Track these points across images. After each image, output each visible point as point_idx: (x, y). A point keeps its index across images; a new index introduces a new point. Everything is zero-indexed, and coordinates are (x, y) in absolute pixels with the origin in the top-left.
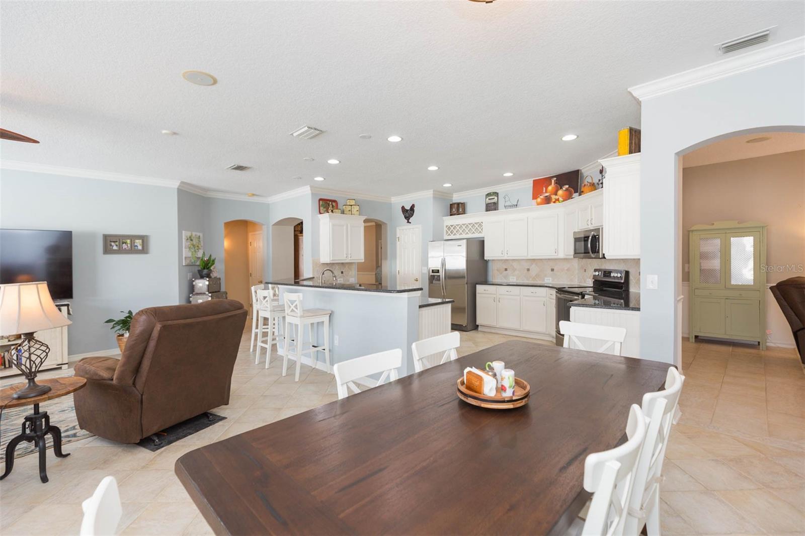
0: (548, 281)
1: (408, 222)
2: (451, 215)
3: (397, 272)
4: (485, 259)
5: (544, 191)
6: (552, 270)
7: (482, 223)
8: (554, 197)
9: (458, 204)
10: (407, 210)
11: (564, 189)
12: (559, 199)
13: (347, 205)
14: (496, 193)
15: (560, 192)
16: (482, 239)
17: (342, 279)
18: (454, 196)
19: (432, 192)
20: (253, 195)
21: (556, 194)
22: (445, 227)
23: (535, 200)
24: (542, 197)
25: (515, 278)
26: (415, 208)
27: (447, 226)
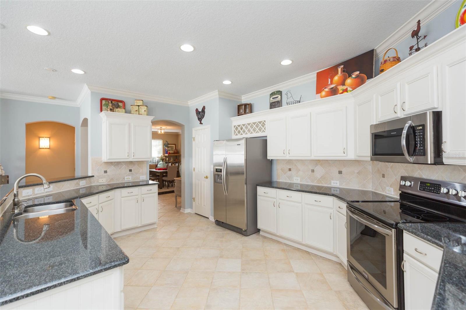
0: (335, 185)
1: (201, 123)
2: (238, 115)
3: (193, 169)
4: (268, 158)
5: (329, 83)
6: (340, 172)
7: (265, 121)
8: (341, 88)
9: (245, 105)
10: (200, 112)
11: (353, 76)
12: (347, 89)
13: (134, 105)
14: (279, 91)
15: (349, 81)
16: (265, 138)
17: (130, 177)
18: (243, 98)
19: (217, 93)
20: (54, 98)
21: (343, 84)
22: (233, 127)
23: (320, 94)
24: (327, 90)
25: (299, 179)
26: (205, 110)
27: (235, 126)
